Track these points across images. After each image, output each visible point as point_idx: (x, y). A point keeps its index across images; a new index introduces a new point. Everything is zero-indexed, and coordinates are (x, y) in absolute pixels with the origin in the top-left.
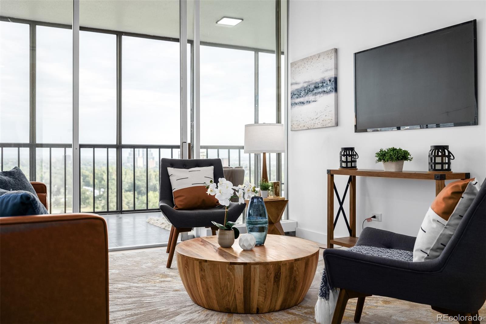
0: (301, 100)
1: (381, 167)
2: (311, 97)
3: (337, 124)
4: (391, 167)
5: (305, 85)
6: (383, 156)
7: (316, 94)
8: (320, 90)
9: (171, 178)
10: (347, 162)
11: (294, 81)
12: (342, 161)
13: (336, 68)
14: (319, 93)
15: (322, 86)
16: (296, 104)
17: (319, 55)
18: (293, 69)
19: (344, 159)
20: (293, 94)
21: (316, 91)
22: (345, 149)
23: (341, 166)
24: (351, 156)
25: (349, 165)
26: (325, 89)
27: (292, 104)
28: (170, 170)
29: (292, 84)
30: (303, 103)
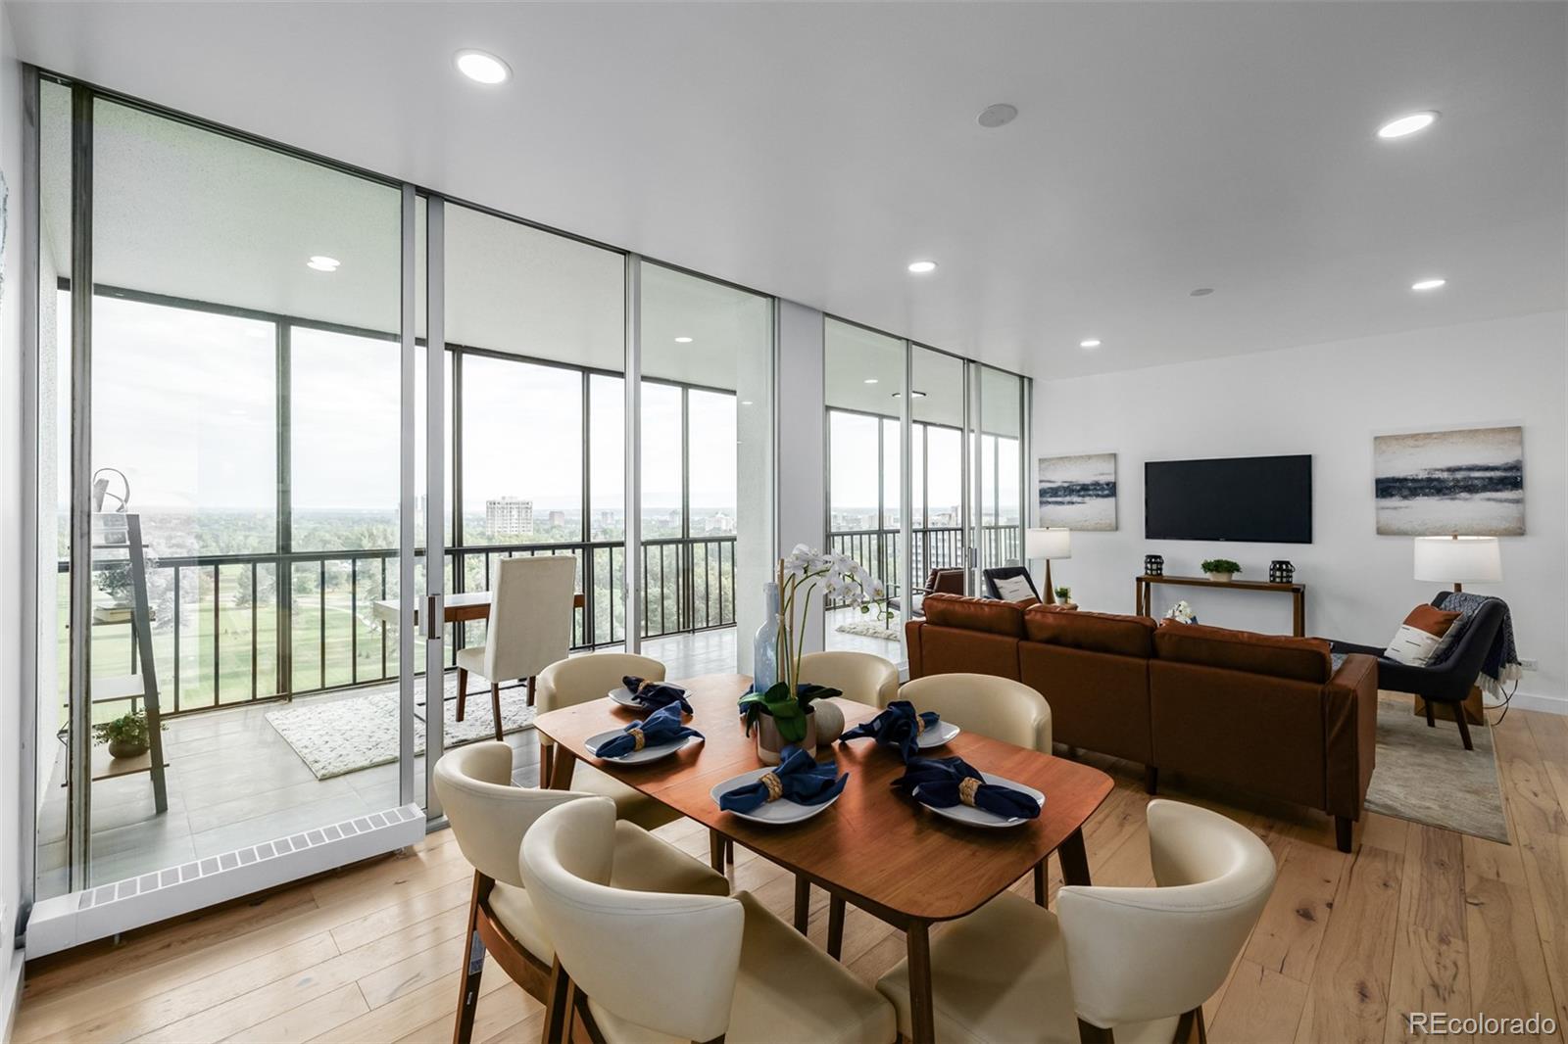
0: (1059, 499)
1: (1209, 576)
2: (1075, 499)
3: (1117, 529)
4: (1223, 578)
5: (1066, 485)
6: (1208, 567)
7: (1083, 496)
8: (1091, 492)
9: (1000, 590)
10: (1152, 570)
11: (1044, 478)
12: (1147, 568)
13: (1116, 473)
14: (1090, 495)
15: (1095, 489)
16: (1050, 503)
17: (1090, 457)
18: (1043, 466)
19: (1149, 566)
20: (1043, 493)
21: (1082, 493)
22: (1150, 557)
23: (1146, 573)
24: (1157, 563)
25: (1154, 572)
26: (1100, 493)
27: (1041, 503)
28: (997, 581)
29: (1041, 481)
30: (1062, 503)
